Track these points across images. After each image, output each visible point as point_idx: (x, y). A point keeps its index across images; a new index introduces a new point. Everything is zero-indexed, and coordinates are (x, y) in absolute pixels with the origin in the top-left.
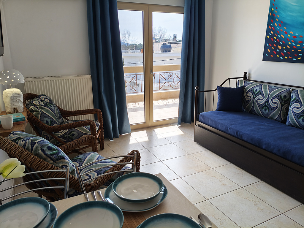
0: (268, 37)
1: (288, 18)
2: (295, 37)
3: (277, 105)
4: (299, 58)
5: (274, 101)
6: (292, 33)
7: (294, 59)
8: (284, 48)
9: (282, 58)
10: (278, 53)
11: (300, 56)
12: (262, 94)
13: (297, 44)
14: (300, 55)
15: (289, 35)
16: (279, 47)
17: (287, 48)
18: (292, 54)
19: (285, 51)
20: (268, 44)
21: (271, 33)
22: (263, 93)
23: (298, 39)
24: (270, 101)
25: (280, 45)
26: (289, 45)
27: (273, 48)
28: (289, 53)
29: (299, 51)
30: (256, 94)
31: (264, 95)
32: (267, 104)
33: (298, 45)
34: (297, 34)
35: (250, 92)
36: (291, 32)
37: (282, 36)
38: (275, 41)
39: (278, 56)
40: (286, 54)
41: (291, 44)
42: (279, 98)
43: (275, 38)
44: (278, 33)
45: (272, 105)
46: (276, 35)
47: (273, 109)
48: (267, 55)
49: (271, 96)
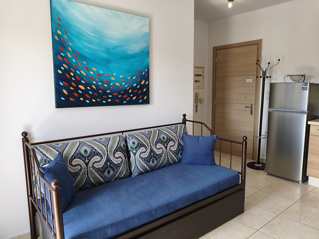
0: (60, 72)
1: (86, 50)
2: (99, 75)
3: (122, 158)
4: (109, 100)
5: (116, 156)
6: (96, 70)
7: (104, 102)
8: (89, 88)
9: (87, 101)
10: (81, 95)
11: (110, 98)
12: (97, 154)
13: (103, 83)
14: (110, 96)
15: (92, 73)
16: (82, 87)
17: (92, 89)
18: (100, 96)
19: (90, 92)
20: (63, 83)
21: (64, 67)
22: (98, 152)
23: (104, 78)
24: (112, 158)
25: (82, 84)
26: (94, 85)
27: (71, 88)
28: (97, 95)
29: (108, 91)
30: (88, 157)
31: (101, 154)
32: (108, 163)
33: (105, 85)
34: (101, 72)
35: (75, 158)
36: (94, 69)
37: (82, 72)
38: (73, 79)
39: (82, 99)
40: (92, 97)
41: (97, 83)
42: (120, 149)
43: (72, 74)
44: (76, 69)
45: (116, 161)
46: (74, 71)
47: (118, 166)
48: (63, 99)
49: (111, 151)
